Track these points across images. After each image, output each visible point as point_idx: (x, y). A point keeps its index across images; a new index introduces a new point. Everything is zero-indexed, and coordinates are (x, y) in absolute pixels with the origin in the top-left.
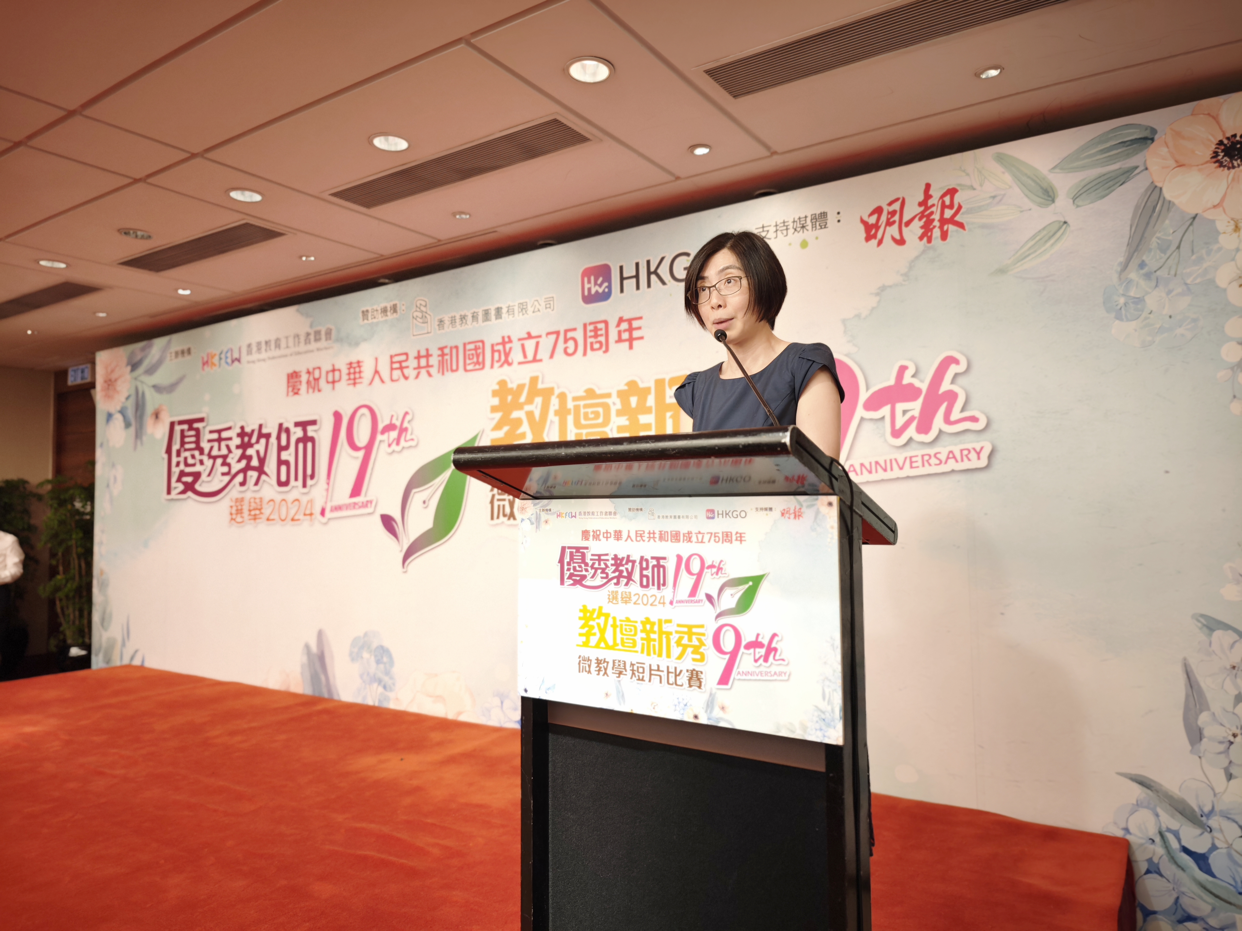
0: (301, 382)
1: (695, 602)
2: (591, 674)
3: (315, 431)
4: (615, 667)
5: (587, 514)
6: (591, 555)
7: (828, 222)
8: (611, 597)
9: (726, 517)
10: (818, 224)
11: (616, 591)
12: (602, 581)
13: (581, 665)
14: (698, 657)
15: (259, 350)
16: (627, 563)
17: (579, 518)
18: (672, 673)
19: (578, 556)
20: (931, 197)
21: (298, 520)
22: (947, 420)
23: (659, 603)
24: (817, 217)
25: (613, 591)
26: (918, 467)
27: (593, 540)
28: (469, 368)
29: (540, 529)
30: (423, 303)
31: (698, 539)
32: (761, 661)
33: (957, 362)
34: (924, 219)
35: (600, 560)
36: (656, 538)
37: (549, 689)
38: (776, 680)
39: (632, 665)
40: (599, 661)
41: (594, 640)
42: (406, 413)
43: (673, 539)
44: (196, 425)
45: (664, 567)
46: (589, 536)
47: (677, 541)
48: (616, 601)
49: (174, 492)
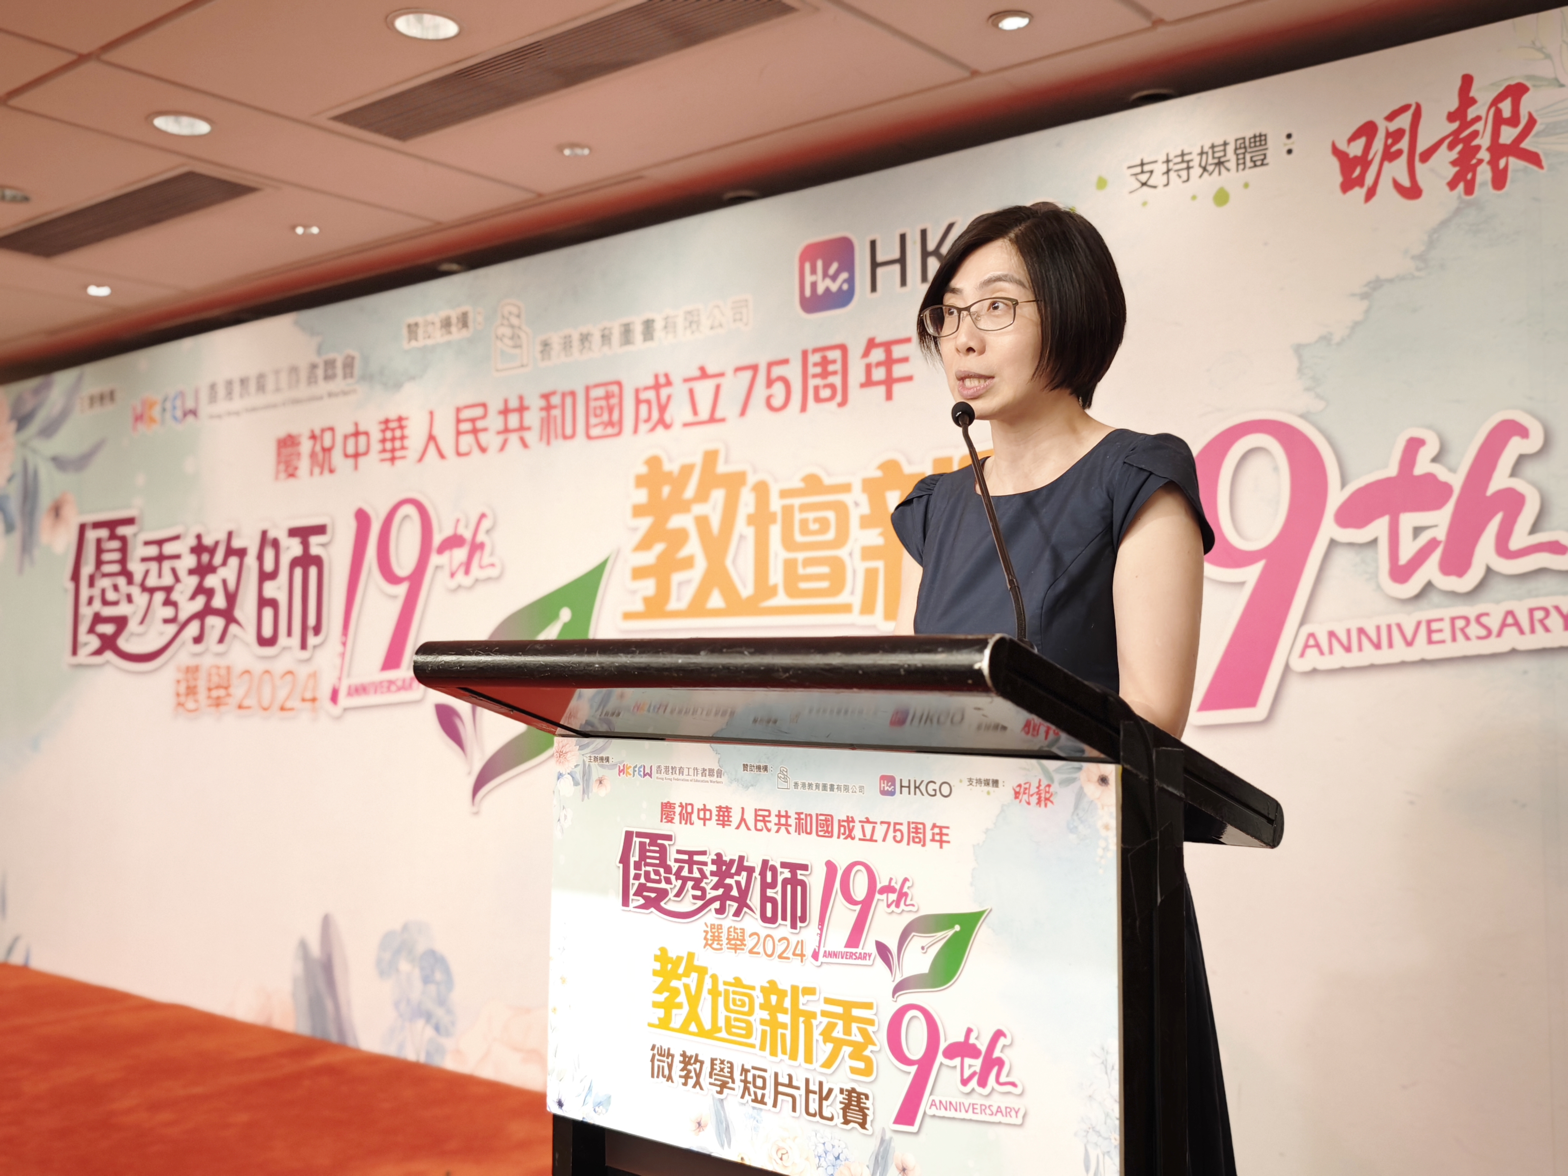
0: (299, 455)
1: (856, 958)
2: (672, 1082)
3: (323, 545)
4: (715, 1072)
5: (670, 771)
6: (675, 852)
7: (1269, 153)
8: (709, 937)
9: (915, 794)
10: (1248, 156)
11: (718, 925)
12: (695, 904)
13: (656, 1063)
14: (861, 1065)
15: (229, 394)
16: (738, 873)
17: (657, 778)
18: (815, 1093)
19: (653, 853)
20: (1473, 101)
21: (291, 709)
22: (1503, 549)
23: (794, 954)
24: (1247, 144)
25: (714, 925)
26: (1443, 642)
27: (681, 823)
28: (595, 432)
29: (590, 794)
30: (515, 310)
31: (864, 835)
32: (974, 1083)
33: (1523, 432)
34: (1460, 147)
35: (691, 863)
36: (790, 826)
37: (599, 1104)
38: (1000, 1123)
39: (745, 1071)
40: (687, 1059)
41: (678, 1017)
42: (483, 516)
43: (821, 831)
44: (122, 531)
45: (803, 884)
46: (674, 815)
47: (827, 834)
48: (718, 944)
49: (83, 652)
